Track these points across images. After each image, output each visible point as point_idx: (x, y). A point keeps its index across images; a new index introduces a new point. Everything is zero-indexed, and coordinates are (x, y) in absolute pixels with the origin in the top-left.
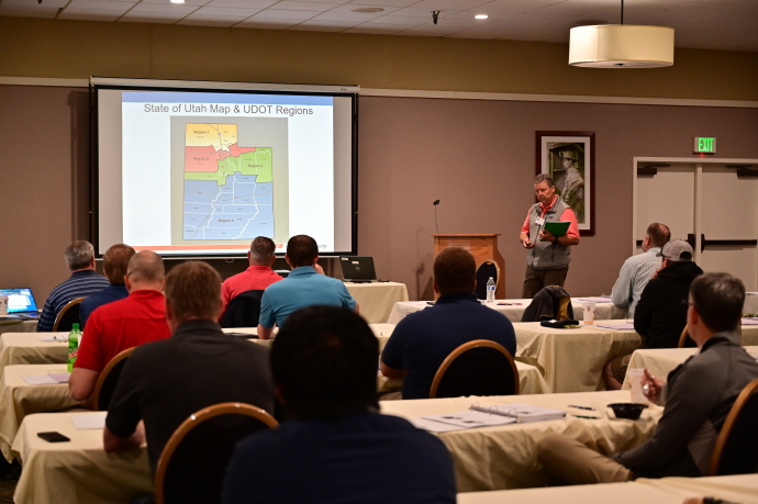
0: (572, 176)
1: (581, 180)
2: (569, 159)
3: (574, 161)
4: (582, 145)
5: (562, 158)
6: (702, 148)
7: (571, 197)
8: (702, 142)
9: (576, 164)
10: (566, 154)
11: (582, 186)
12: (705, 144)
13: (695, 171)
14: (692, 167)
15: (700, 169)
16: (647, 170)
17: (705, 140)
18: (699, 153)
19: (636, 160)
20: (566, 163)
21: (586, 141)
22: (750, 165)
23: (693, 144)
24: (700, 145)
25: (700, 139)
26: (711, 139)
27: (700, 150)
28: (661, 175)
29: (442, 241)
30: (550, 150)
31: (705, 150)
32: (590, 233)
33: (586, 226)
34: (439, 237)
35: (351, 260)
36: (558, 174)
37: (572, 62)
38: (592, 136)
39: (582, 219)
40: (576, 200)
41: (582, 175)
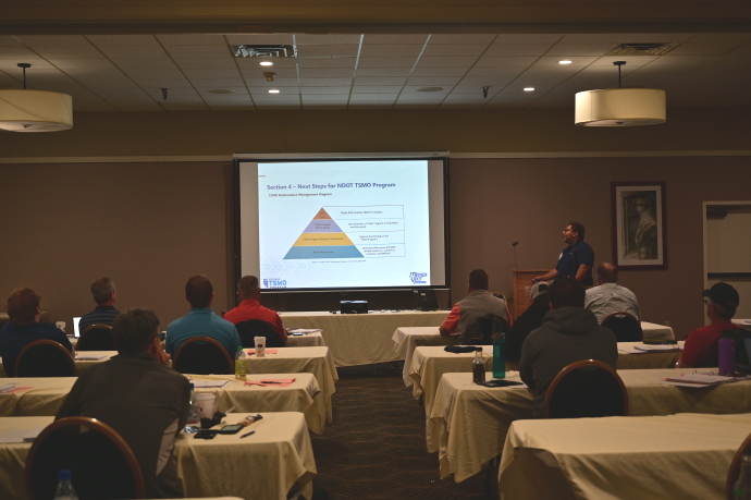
0: (645, 219)
1: (653, 222)
2: (642, 205)
3: (646, 207)
4: (654, 192)
5: (636, 205)
7: (645, 237)
9: (649, 209)
10: (639, 201)
11: (655, 228)
16: (717, 213)
19: (705, 204)
20: (639, 209)
21: (658, 189)
28: (732, 218)
29: (520, 276)
30: (624, 198)
32: (663, 267)
33: (659, 261)
34: (518, 273)
35: (420, 292)
36: (632, 218)
37: (576, 122)
38: (663, 185)
39: (655, 256)
40: (649, 240)
41: (655, 218)
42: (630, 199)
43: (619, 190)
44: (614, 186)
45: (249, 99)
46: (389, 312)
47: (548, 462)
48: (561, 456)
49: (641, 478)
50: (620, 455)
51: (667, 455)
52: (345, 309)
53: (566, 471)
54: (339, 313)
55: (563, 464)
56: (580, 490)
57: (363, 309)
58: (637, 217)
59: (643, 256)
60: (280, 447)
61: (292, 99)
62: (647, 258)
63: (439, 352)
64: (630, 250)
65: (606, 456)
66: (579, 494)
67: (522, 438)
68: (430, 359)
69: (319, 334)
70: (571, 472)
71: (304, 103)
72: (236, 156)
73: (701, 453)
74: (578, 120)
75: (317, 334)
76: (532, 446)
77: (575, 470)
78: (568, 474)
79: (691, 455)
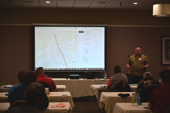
5: (169, 43)
30: (165, 41)
36: (168, 48)
37: (153, 15)
42: (167, 41)
44: (162, 37)
45: (39, 4)
52: (71, 78)
54: (69, 79)
57: (77, 78)
61: (54, 5)
64: (167, 59)
71: (57, 6)
72: (34, 24)
74: (154, 14)
75: (64, 86)
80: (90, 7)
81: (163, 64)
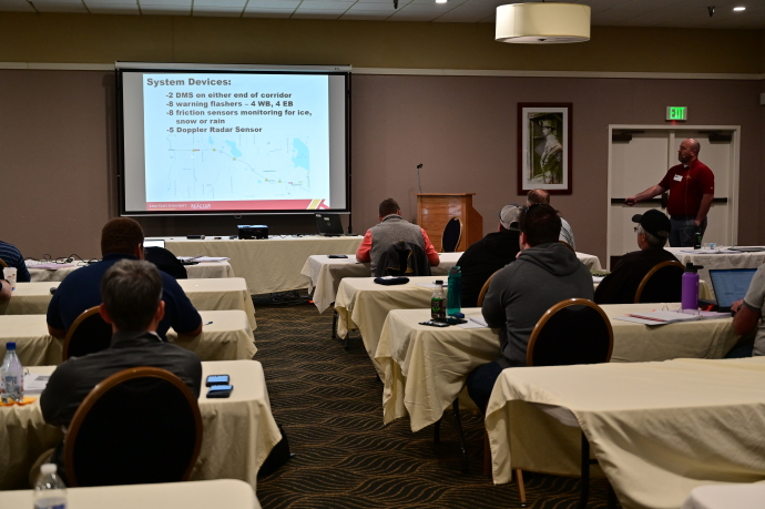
0: (551, 142)
1: (559, 146)
2: (548, 127)
3: (553, 129)
4: (561, 115)
5: (542, 127)
6: (674, 115)
7: (550, 160)
8: (674, 111)
9: (555, 132)
10: (546, 123)
11: (560, 151)
12: (677, 113)
13: (669, 137)
14: (665, 133)
15: (672, 135)
16: (623, 137)
17: (676, 109)
18: (671, 121)
19: (611, 127)
20: (545, 131)
21: (565, 111)
22: (721, 131)
23: (665, 113)
24: (672, 113)
25: (672, 108)
26: (683, 108)
27: (672, 118)
28: (636, 141)
29: (424, 200)
30: (531, 120)
31: (676, 118)
32: (568, 192)
33: (564, 186)
34: (421, 196)
35: (323, 216)
36: (538, 140)
37: (497, 38)
38: (570, 106)
39: (560, 181)
40: (554, 164)
41: (561, 141)
42: (537, 121)
43: (526, 111)
44: (520, 106)
46: (289, 238)
47: (566, 420)
48: (581, 413)
49: (669, 437)
50: (646, 411)
51: (695, 410)
52: (245, 234)
53: (587, 430)
55: (584, 423)
56: (602, 452)
57: (263, 234)
58: (543, 139)
59: (548, 180)
60: (251, 406)
61: (184, 4)
62: (552, 182)
63: (367, 284)
64: (535, 174)
65: (631, 413)
66: (602, 456)
67: (523, 391)
68: (362, 292)
69: (225, 263)
70: (593, 431)
71: (195, 8)
72: (119, 65)
73: (730, 408)
74: (498, 36)
75: (224, 263)
76: (539, 401)
77: (597, 429)
78: (590, 434)
79: (719, 410)
80: (299, 11)
81: (524, 188)
